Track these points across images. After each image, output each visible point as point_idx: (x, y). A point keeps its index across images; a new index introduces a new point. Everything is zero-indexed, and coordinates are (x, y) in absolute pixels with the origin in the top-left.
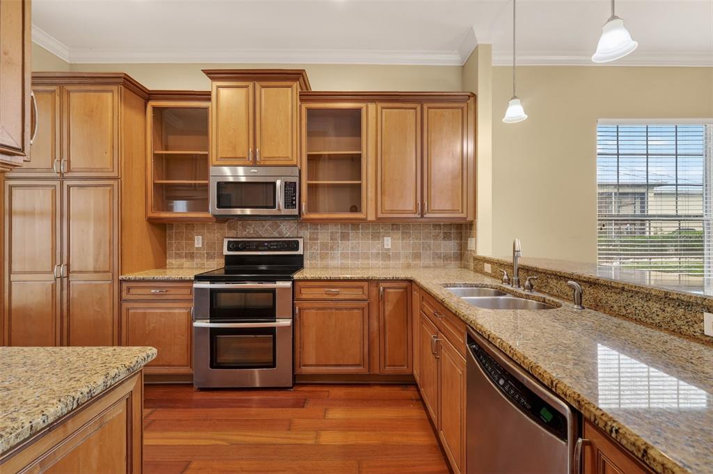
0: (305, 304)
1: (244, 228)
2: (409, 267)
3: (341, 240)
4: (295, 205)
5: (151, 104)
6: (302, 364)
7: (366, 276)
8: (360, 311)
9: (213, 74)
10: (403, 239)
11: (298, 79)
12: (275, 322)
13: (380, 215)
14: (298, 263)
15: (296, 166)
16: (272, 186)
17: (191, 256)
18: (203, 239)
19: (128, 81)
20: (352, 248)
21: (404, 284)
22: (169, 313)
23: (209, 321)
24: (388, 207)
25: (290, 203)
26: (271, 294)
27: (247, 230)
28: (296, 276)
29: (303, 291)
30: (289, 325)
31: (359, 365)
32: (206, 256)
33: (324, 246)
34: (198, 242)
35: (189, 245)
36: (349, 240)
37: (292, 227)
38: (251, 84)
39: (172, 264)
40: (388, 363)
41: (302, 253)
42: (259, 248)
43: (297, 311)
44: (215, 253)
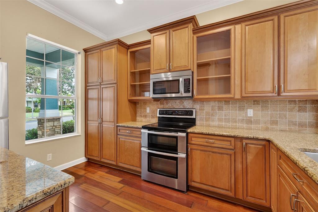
0: (194, 147)
1: (167, 103)
2: (267, 129)
3: (218, 110)
4: (190, 91)
5: (130, 50)
6: (192, 180)
7: (232, 134)
8: (229, 156)
9: (151, 31)
10: (263, 110)
11: (191, 22)
12: (177, 154)
13: (244, 95)
14: (192, 122)
15: (190, 70)
16: (178, 82)
17: (145, 116)
18: (150, 109)
19: (120, 42)
20: (225, 115)
21: (264, 143)
22: (133, 142)
23: (147, 148)
24: (250, 89)
25: (187, 90)
26: (175, 139)
27: (168, 105)
28: (189, 130)
29: (193, 139)
30: (185, 157)
31: (228, 190)
32: (151, 116)
33: (208, 114)
34: (148, 110)
35: (145, 111)
36: (223, 111)
37: (190, 103)
38: (168, 31)
39: (139, 120)
40: (249, 194)
41: (195, 117)
42: (173, 114)
43: (189, 150)
44: (154, 116)
